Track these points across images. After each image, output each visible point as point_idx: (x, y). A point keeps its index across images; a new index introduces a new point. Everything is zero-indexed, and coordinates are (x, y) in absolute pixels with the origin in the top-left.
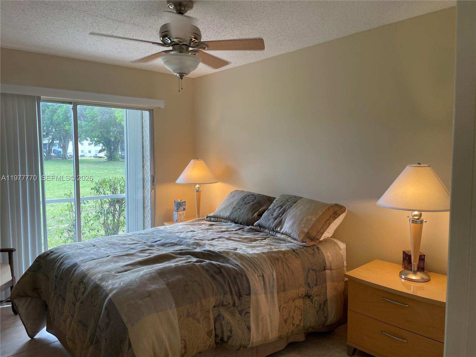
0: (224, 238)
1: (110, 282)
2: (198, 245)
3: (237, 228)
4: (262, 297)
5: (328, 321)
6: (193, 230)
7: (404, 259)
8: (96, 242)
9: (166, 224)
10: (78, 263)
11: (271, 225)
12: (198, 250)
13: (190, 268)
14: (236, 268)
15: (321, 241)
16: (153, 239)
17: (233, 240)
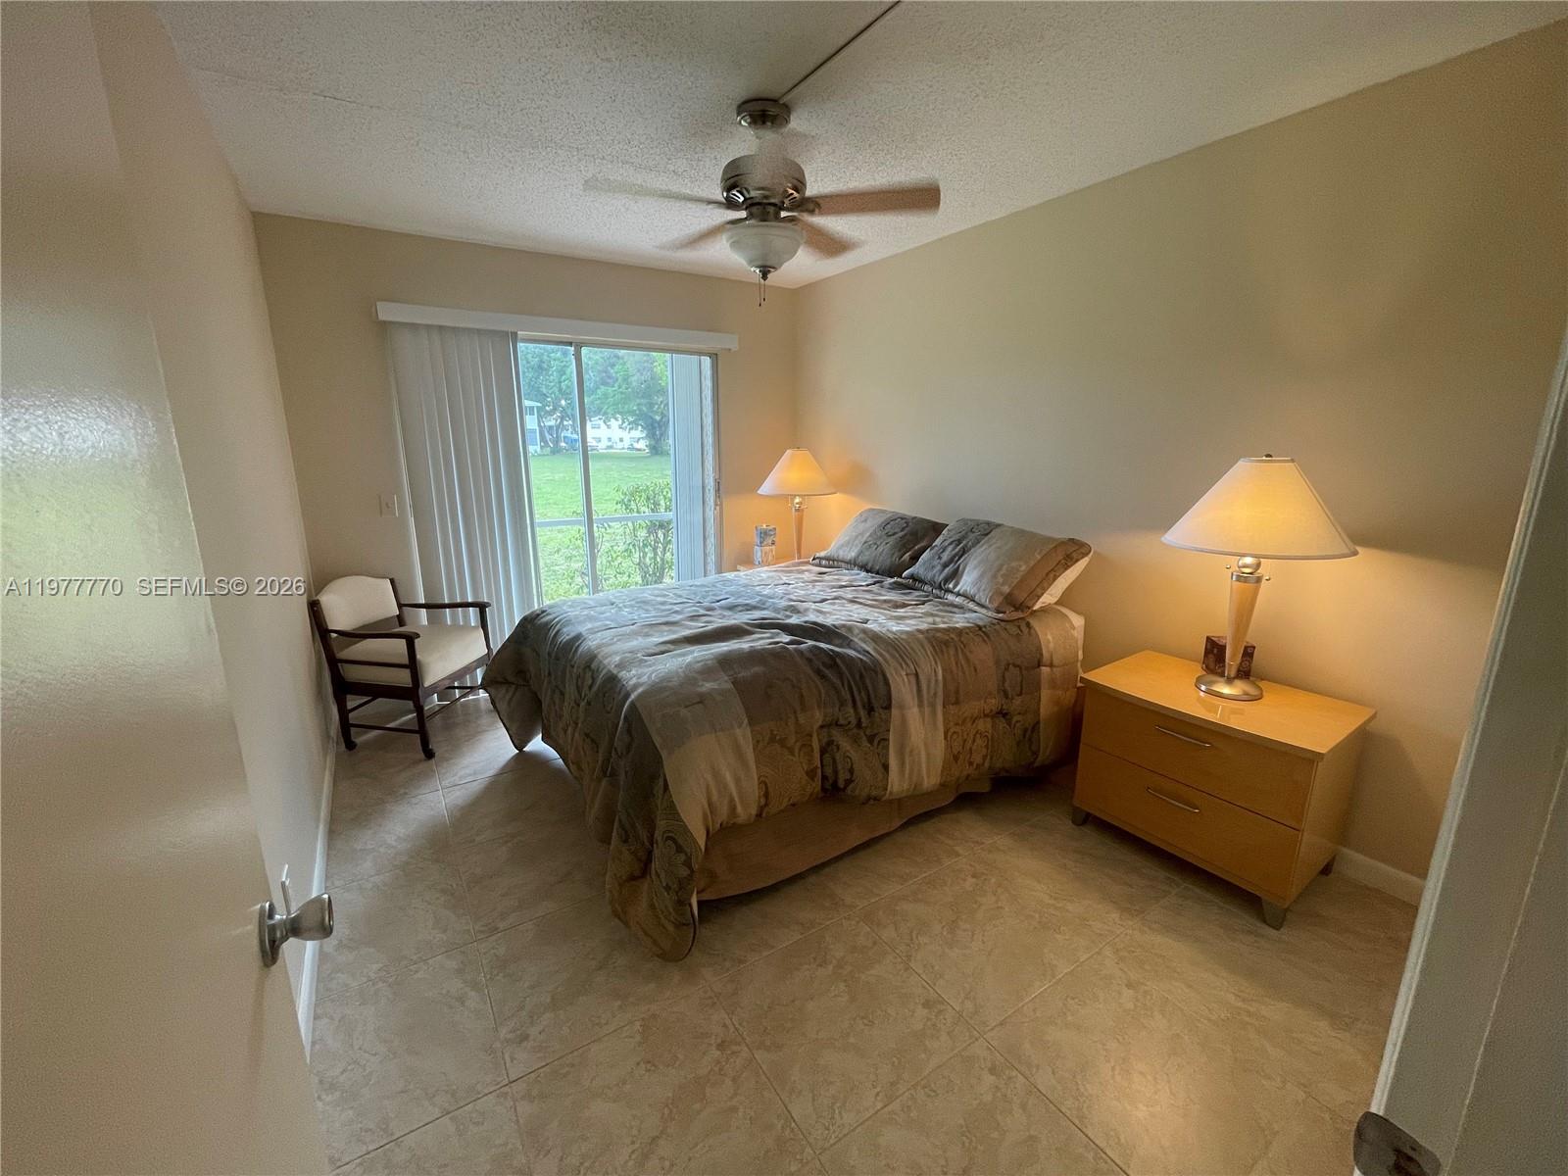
0: (844, 599)
1: (633, 672)
2: (795, 610)
3: (870, 581)
4: (913, 714)
5: (1039, 759)
6: (787, 582)
7: (1207, 652)
8: (616, 598)
9: (741, 568)
10: (584, 634)
11: (936, 578)
12: (794, 620)
13: (777, 655)
14: (864, 658)
15: (1035, 611)
16: (714, 595)
17: (861, 603)
